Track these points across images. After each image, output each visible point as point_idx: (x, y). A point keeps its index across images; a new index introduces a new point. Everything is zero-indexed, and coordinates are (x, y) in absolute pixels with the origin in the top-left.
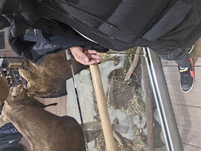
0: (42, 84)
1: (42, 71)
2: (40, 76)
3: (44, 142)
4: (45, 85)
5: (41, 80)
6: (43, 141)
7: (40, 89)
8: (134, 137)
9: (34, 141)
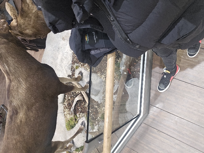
0: (30, 25)
1: (34, 11)
2: (31, 16)
3: (22, 80)
4: (33, 27)
5: (30, 21)
6: (20, 79)
7: (26, 30)
8: (102, 100)
9: (12, 77)
